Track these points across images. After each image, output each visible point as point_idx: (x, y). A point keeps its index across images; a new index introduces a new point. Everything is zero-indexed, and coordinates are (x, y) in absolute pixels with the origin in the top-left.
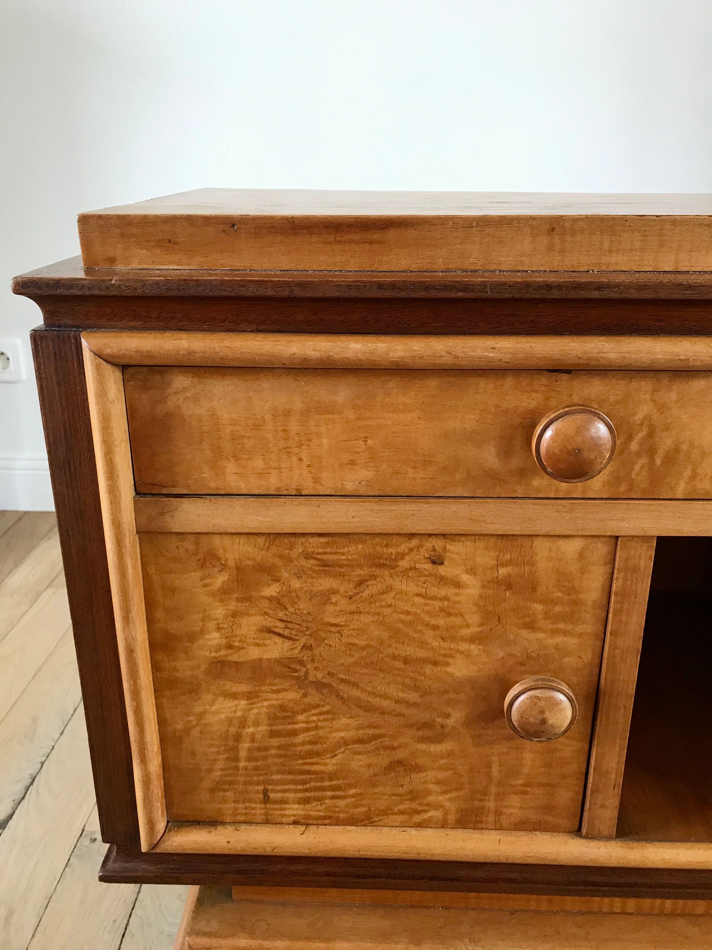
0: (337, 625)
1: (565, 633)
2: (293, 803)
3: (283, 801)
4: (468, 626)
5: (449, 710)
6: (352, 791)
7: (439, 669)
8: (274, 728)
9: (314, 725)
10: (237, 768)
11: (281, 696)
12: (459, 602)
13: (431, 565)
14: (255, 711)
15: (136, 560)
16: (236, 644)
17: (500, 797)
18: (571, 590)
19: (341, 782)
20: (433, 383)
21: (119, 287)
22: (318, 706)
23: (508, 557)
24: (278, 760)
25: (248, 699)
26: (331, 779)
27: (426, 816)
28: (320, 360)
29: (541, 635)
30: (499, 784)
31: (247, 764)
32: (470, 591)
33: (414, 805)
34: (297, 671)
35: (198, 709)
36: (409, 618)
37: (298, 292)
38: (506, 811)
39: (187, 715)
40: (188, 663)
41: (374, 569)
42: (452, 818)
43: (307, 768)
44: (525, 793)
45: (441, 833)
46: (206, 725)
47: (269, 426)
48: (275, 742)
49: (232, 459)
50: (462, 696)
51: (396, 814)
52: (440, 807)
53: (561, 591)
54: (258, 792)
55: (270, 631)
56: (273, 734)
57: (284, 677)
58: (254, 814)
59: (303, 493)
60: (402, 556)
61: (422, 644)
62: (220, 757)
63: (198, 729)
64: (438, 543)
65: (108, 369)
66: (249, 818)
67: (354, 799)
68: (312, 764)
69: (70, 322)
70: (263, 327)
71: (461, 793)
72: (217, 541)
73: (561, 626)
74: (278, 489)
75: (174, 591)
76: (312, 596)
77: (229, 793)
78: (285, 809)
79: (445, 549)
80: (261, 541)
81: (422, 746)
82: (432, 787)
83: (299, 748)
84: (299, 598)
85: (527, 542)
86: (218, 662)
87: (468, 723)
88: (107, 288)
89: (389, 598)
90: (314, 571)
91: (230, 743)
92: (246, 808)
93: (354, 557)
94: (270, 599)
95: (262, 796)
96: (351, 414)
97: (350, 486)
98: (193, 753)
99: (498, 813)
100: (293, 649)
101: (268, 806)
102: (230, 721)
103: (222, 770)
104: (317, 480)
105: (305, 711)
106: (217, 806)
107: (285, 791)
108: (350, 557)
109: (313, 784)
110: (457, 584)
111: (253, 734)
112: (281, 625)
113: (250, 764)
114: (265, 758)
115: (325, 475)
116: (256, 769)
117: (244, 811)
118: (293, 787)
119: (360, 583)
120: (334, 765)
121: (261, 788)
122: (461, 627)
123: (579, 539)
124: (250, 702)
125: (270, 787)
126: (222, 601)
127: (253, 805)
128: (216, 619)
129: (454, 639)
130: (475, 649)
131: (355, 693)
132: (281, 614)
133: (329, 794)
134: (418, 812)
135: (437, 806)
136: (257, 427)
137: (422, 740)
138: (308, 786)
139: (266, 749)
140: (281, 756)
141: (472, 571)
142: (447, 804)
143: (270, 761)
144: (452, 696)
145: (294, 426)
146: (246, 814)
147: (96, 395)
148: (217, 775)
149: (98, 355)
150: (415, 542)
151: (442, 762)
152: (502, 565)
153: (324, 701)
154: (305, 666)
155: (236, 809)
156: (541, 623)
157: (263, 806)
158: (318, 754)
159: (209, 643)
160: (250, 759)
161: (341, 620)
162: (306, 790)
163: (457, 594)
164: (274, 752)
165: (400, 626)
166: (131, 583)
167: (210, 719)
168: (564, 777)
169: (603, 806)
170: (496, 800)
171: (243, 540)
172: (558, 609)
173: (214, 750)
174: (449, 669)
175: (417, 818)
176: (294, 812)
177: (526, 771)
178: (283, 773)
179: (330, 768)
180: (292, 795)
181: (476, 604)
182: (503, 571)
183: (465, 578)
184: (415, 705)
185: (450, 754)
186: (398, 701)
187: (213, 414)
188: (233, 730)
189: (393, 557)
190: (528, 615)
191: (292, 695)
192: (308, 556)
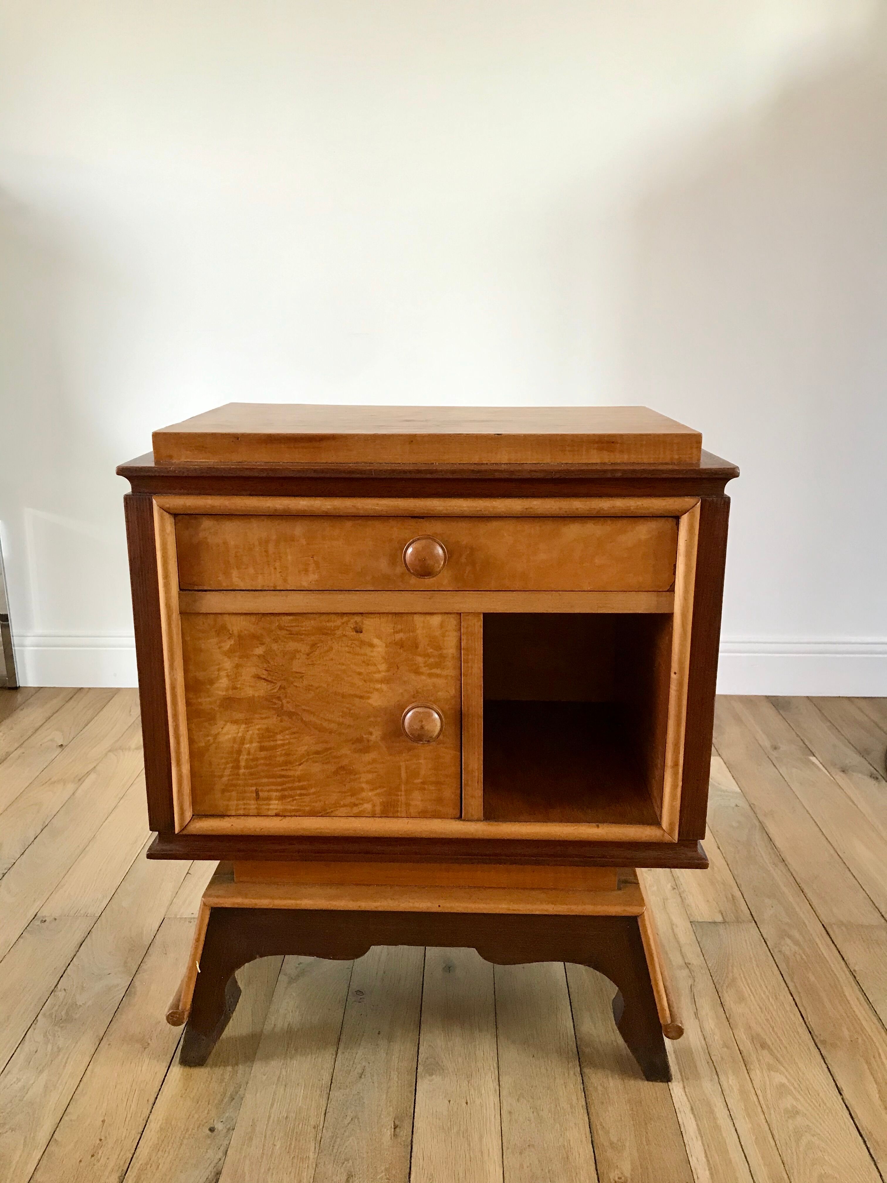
0: (300, 673)
1: (438, 676)
2: (276, 800)
3: (269, 799)
4: (379, 672)
5: (371, 729)
6: (313, 790)
7: (364, 701)
8: (263, 744)
9: (287, 741)
10: (238, 774)
11: (266, 721)
12: (372, 657)
13: (355, 633)
14: (251, 732)
15: (179, 629)
16: (239, 686)
17: (408, 792)
18: (439, 648)
19: (305, 783)
20: (349, 524)
21: (175, 471)
22: (290, 728)
23: (399, 627)
24: (266, 768)
25: (246, 724)
26: (299, 781)
27: (361, 808)
28: (284, 510)
29: (423, 677)
30: (407, 782)
31: (245, 771)
32: (380, 649)
33: (353, 800)
34: (275, 704)
35: (214, 731)
36: (344, 667)
37: (271, 474)
38: (413, 803)
39: (208, 736)
40: (208, 699)
41: (321, 636)
42: (378, 809)
43: (283, 773)
44: (424, 789)
45: (372, 819)
46: (219, 742)
47: (257, 549)
48: (263, 754)
49: (236, 568)
50: (379, 719)
51: (342, 807)
52: (370, 802)
53: (432, 648)
54: (252, 792)
55: (259, 678)
56: (262, 749)
57: (269, 708)
58: (249, 809)
59: (278, 588)
60: (338, 628)
61: (352, 685)
62: (228, 766)
63: (214, 745)
64: (358, 619)
65: (167, 516)
66: (246, 813)
67: (314, 796)
68: (286, 770)
69: (146, 491)
70: (253, 493)
71: (382, 790)
72: (226, 617)
73: (434, 671)
74: (263, 586)
75: (201, 650)
76: (284, 654)
77: (233, 793)
78: (269, 805)
79: (362, 623)
80: (253, 619)
81: (357, 755)
82: (364, 785)
83: (278, 759)
84: (276, 655)
85: (410, 617)
86: (227, 699)
87: (384, 738)
88: (168, 472)
89: (331, 655)
90: (285, 638)
91: (235, 756)
92: (244, 804)
93: (309, 628)
94: (259, 656)
95: (255, 795)
96: (304, 542)
97: (305, 584)
98: (210, 764)
99: (408, 805)
100: (274, 689)
101: (259, 802)
102: (234, 740)
103: (230, 775)
104: (285, 580)
105: (281, 731)
106: (225, 803)
107: (269, 791)
108: (307, 629)
109: (288, 785)
110: (372, 645)
111: (249, 748)
112: (265, 672)
113: (248, 771)
114: (257, 766)
115: (289, 578)
116: (251, 774)
117: (243, 807)
118: (274, 788)
119: (313, 645)
120: (301, 770)
121: (254, 788)
122: (375, 673)
123: (440, 616)
124: (246, 726)
125: (260, 788)
126: (229, 657)
127: (248, 802)
128: (227, 670)
129: (371, 681)
130: (384, 687)
131: (313, 719)
132: (265, 666)
133: (298, 792)
134: (355, 805)
135: (369, 800)
136: (250, 549)
137: (356, 751)
138: (284, 786)
139: (257, 759)
140: (267, 765)
141: (379, 637)
142: (374, 798)
143: (260, 767)
144: (372, 719)
145: (271, 548)
146: (244, 809)
147: (160, 529)
148: (225, 779)
149: (161, 508)
150: (345, 619)
151: (369, 767)
152: (397, 632)
153: (293, 725)
154: (281, 701)
155: (237, 805)
156: (424, 670)
157: (256, 802)
158: (290, 763)
159: (222, 685)
160: (246, 767)
161: (303, 670)
162: (283, 790)
163: (372, 652)
164: (262, 761)
165: (339, 673)
166: (175, 642)
167: (222, 739)
168: (447, 776)
169: (473, 797)
170: (406, 795)
171: (242, 617)
172: (432, 660)
173: (223, 761)
174: (370, 701)
175: (356, 810)
176: (275, 807)
177: (423, 772)
178: (267, 777)
179: (298, 773)
180: (274, 794)
181: (383, 658)
182: (398, 636)
183: (376, 641)
184: (349, 726)
185: (374, 761)
186: (340, 724)
187: (225, 543)
188: (236, 746)
189: (332, 628)
190: (415, 664)
191: (273, 721)
192: (281, 628)
